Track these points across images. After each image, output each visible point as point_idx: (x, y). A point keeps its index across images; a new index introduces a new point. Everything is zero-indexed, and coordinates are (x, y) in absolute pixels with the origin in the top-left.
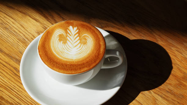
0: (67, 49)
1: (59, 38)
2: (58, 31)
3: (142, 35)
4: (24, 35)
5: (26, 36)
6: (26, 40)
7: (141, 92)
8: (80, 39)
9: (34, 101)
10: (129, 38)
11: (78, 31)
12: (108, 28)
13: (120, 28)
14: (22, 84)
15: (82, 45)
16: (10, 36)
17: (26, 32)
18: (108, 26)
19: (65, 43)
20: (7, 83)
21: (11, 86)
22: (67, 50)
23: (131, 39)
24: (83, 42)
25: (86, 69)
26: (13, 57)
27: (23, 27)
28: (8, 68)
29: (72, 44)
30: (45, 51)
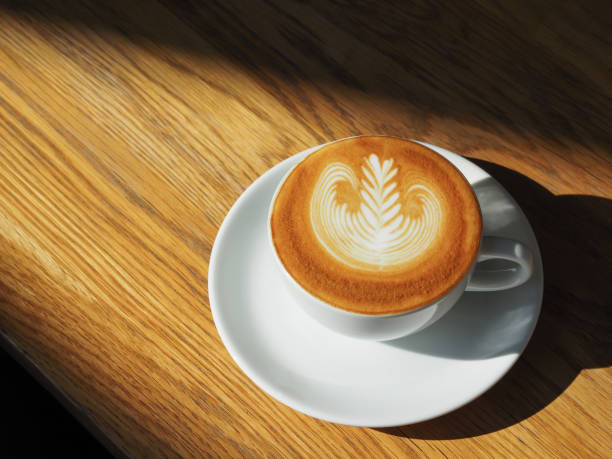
0: (362, 231)
1: (335, 193)
2: (334, 168)
3: (594, 182)
4: (222, 163)
5: (229, 164)
6: (228, 177)
7: (583, 372)
8: (402, 201)
9: (250, 381)
10: (550, 188)
11: (395, 171)
12: (483, 152)
13: (523, 153)
14: (212, 322)
15: (408, 220)
16: (179, 164)
17: (228, 152)
18: (482, 146)
19: (354, 210)
20: (167, 317)
21: (178, 327)
22: (361, 235)
23: (556, 194)
24: (411, 210)
25: (417, 300)
26: (186, 233)
27: (219, 136)
28: (171, 268)
29: (376, 215)
30: (292, 233)
